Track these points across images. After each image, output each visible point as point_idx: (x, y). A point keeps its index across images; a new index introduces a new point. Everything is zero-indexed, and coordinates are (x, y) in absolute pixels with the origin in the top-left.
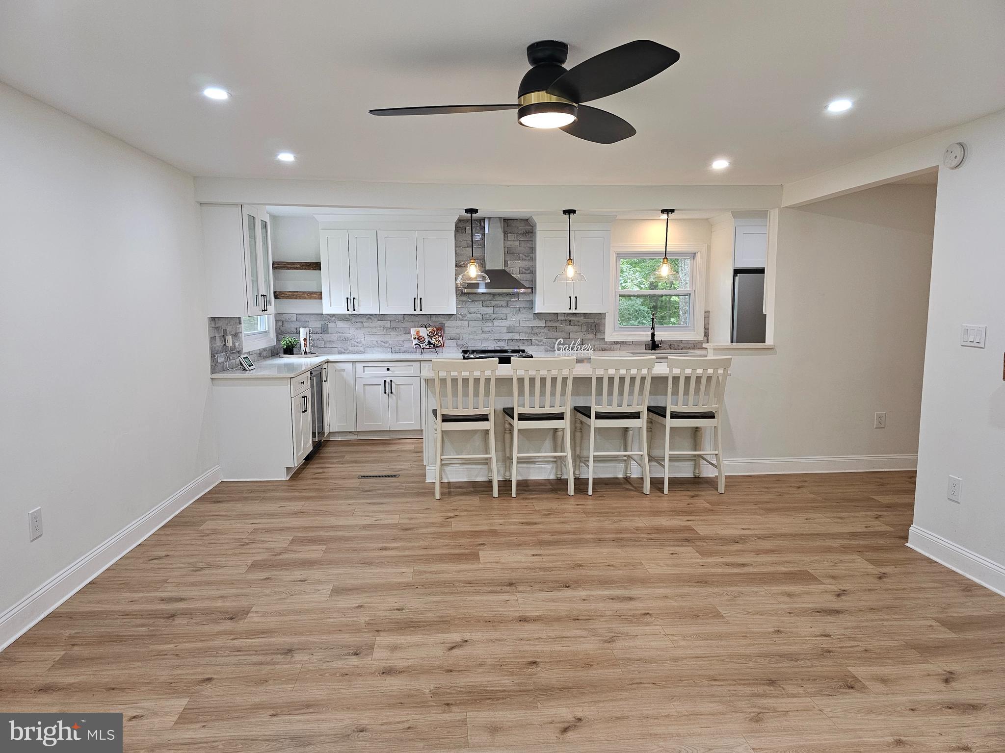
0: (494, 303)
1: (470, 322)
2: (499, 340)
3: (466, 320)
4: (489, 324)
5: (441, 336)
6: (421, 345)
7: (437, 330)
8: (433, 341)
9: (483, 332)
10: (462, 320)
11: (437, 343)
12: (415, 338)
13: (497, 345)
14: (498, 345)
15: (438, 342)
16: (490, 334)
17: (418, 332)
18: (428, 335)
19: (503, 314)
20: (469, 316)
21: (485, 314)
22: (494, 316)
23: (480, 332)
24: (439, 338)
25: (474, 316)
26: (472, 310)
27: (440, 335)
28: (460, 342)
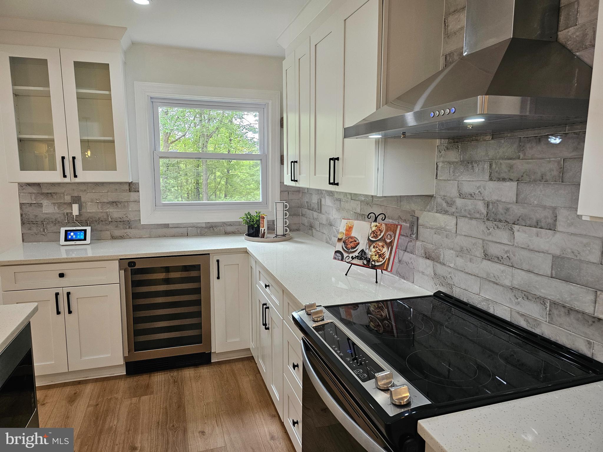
0: (521, 166)
1: (462, 222)
2: (528, 295)
3: (452, 214)
4: (502, 236)
5: (390, 245)
6: (345, 255)
7: (387, 230)
8: (371, 253)
9: (487, 256)
10: (446, 212)
11: (375, 258)
12: (340, 240)
13: (518, 308)
14: (523, 311)
15: (380, 256)
16: (502, 267)
17: (350, 229)
18: (369, 239)
19: (545, 207)
20: (459, 202)
21: (493, 203)
22: (517, 210)
23: (479, 253)
24: (385, 250)
25: (469, 204)
26: (467, 188)
27: (388, 241)
28: (441, 270)
